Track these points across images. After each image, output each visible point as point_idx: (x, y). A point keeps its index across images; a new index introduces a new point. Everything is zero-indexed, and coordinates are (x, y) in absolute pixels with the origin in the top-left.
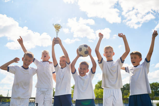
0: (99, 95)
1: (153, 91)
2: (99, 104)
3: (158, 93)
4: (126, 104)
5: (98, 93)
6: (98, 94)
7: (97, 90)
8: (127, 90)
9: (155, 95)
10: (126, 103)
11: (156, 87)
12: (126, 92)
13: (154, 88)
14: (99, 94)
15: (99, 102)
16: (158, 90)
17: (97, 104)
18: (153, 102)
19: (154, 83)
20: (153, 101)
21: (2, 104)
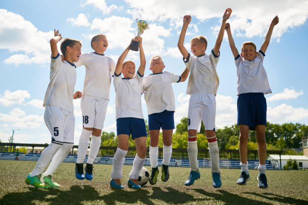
0: (183, 143)
1: (284, 139)
2: (183, 159)
3: (292, 142)
4: (233, 160)
5: (181, 139)
6: (181, 141)
7: (179, 135)
8: (236, 137)
9: (286, 147)
10: (233, 158)
11: (290, 132)
12: (233, 139)
13: (286, 133)
14: (185, 141)
15: (183, 155)
16: (292, 138)
17: (179, 159)
18: (282, 159)
19: (286, 124)
20: (282, 156)
21: (3, 155)
